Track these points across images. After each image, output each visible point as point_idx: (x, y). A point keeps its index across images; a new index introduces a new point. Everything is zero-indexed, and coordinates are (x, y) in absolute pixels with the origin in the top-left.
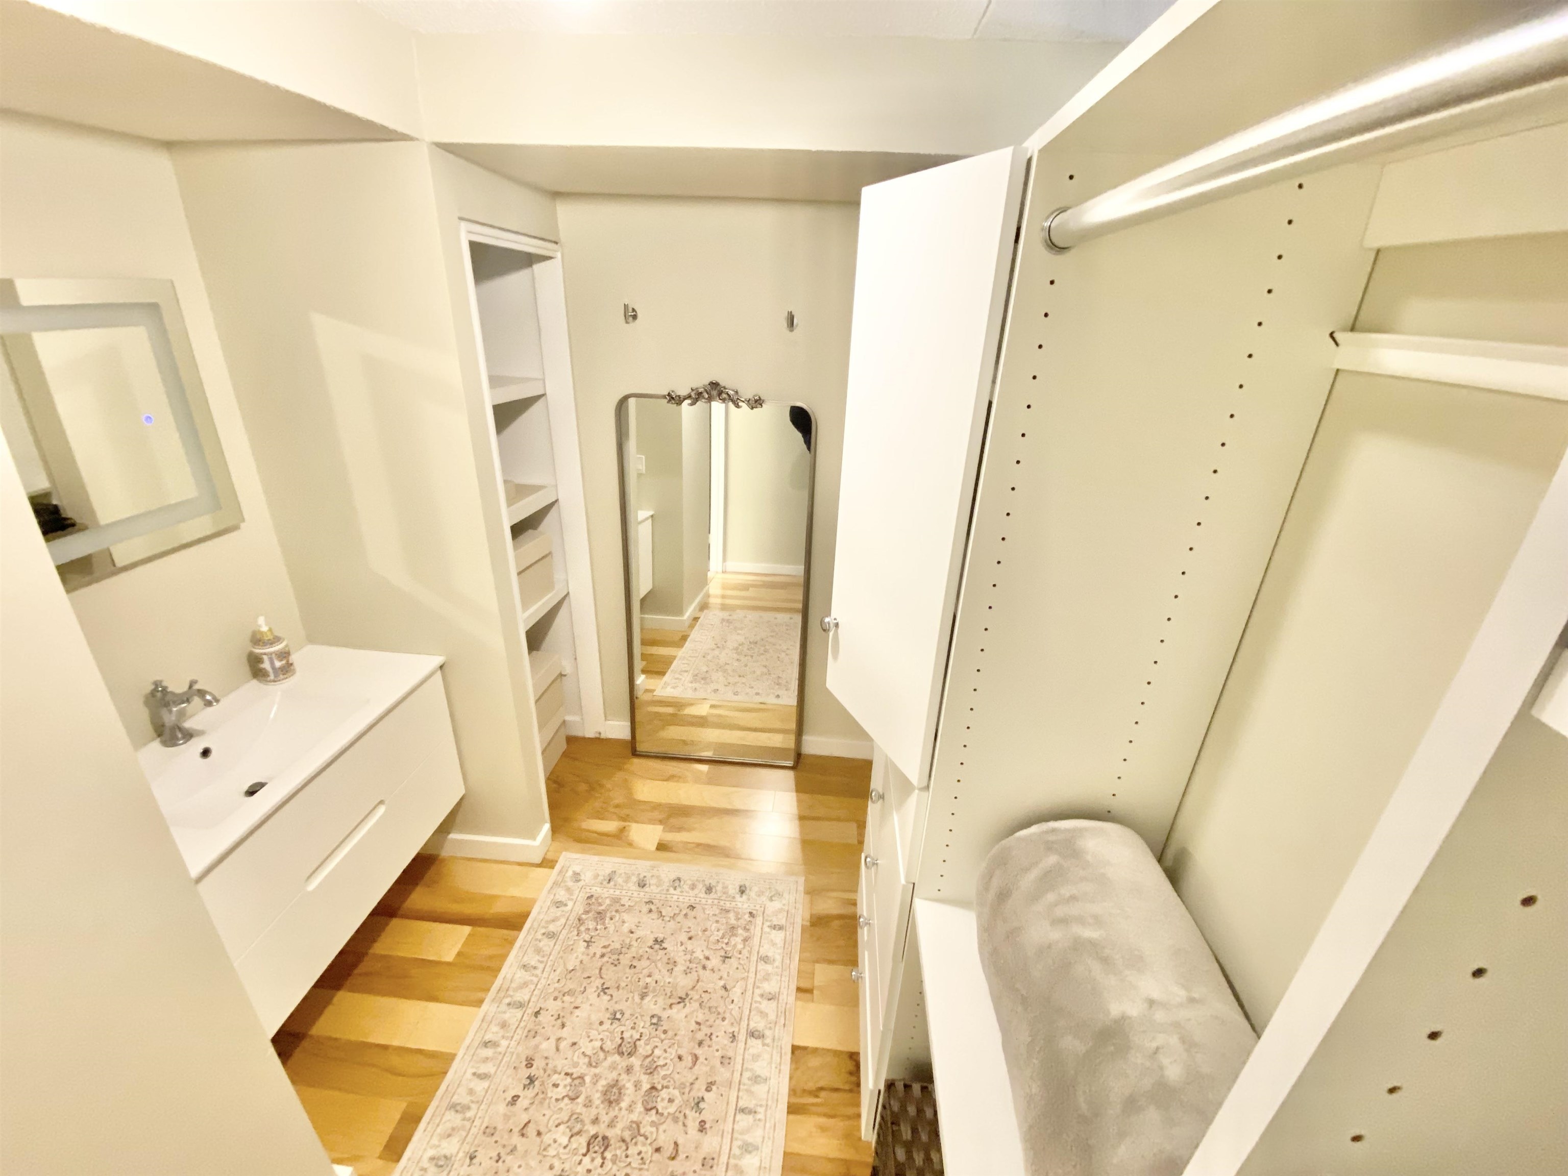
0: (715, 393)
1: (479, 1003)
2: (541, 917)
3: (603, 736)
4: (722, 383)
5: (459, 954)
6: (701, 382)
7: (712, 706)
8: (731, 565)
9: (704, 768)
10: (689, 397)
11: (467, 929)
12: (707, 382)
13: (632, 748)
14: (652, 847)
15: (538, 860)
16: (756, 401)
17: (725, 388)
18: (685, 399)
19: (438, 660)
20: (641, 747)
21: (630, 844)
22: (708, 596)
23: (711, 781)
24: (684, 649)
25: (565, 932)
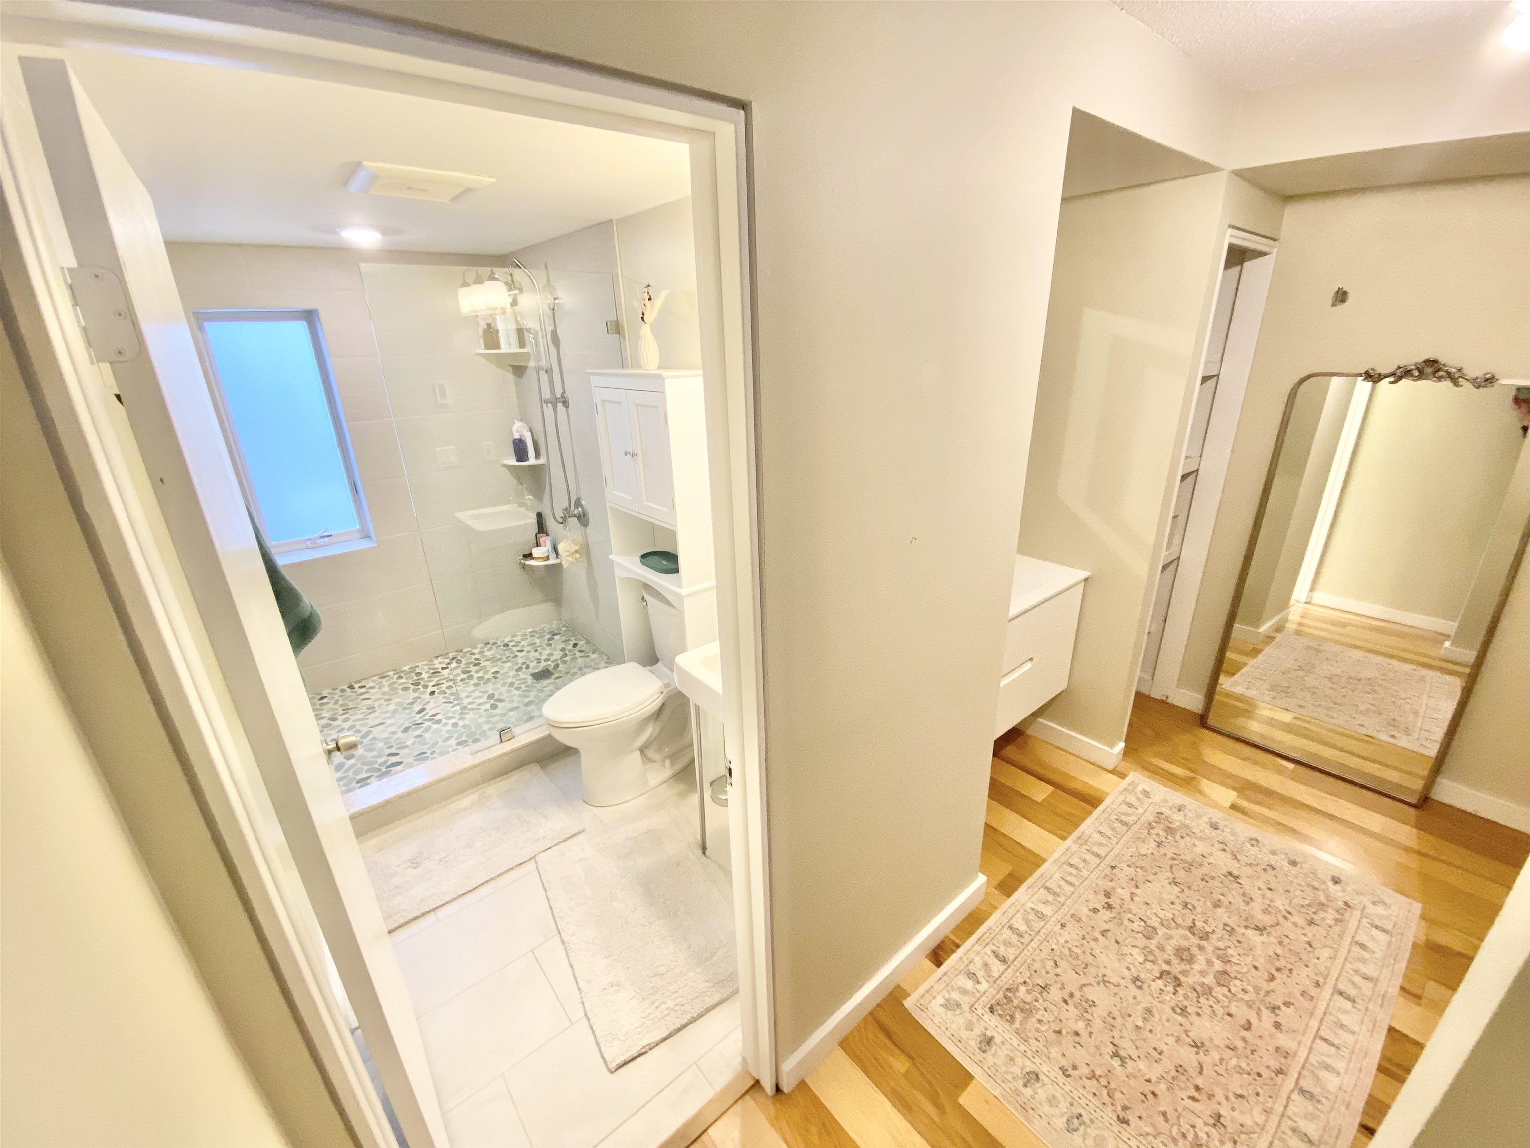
0: (1429, 370)
1: (1064, 838)
2: (1114, 807)
3: (1170, 700)
4: (1442, 360)
5: (1045, 800)
6: (1414, 357)
7: (1295, 718)
8: (1319, 597)
9: (1291, 766)
10: (1393, 374)
11: (1051, 788)
12: (1420, 359)
13: (1202, 720)
14: (1228, 805)
15: (1110, 768)
16: (1486, 380)
17: (1445, 365)
18: (1386, 376)
19: (1085, 574)
20: (1211, 722)
21: (1201, 792)
22: (1286, 620)
23: (1294, 777)
24: (1255, 660)
25: (1137, 826)
